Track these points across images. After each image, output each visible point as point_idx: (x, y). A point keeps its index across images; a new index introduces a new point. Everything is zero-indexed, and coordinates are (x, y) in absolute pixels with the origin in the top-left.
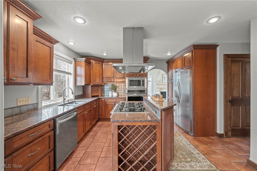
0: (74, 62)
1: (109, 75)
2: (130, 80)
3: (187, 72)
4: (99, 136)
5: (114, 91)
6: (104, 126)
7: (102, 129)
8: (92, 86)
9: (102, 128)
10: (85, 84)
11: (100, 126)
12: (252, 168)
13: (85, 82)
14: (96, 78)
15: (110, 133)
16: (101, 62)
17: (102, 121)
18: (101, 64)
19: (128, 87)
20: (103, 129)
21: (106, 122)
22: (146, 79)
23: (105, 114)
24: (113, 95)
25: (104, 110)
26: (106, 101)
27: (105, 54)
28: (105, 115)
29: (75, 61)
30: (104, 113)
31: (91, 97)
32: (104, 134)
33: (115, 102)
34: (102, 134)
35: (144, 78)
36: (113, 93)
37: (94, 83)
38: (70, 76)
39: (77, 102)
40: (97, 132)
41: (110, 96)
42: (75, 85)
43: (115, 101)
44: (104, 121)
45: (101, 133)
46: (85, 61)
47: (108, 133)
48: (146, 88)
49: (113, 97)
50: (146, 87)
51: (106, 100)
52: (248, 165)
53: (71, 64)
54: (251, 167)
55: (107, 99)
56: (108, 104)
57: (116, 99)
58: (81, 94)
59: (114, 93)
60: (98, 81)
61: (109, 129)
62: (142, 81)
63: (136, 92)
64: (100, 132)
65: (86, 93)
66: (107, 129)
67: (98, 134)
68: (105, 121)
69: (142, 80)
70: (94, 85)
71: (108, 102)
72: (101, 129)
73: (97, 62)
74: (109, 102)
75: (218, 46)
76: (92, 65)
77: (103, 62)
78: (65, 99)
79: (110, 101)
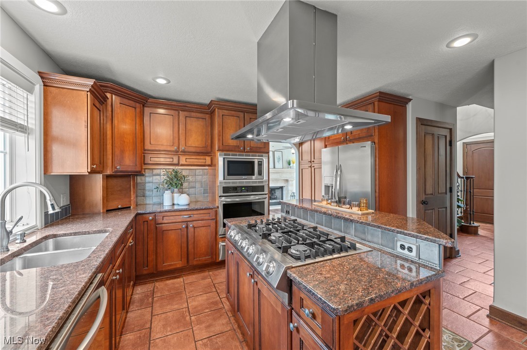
0: (42, 87)
1: (165, 144)
2: (228, 161)
3: (365, 146)
4: (164, 341)
5: (176, 190)
6: (162, 299)
7: (157, 310)
8: (107, 177)
9: (156, 306)
10: (92, 168)
11: (148, 302)
12: (500, 320)
13: (92, 164)
14: (122, 152)
15: (193, 318)
16: (137, 104)
17: (145, 283)
18: (138, 110)
19: (224, 179)
20: (164, 311)
21: (159, 285)
22: (267, 160)
23: (156, 259)
24: (175, 202)
25: (151, 247)
26: (160, 221)
27: (161, 81)
28: (156, 263)
29: (44, 85)
30: (152, 258)
31: (103, 213)
32: (178, 328)
33: (187, 222)
34: (169, 329)
35: (262, 156)
36: (176, 195)
37: (116, 168)
38: (20, 137)
39: (65, 235)
40: (148, 325)
41: (167, 204)
42: (45, 174)
43: (189, 219)
44: (153, 282)
45: (164, 326)
46: (90, 91)
47: (188, 318)
48: (266, 181)
49: (176, 207)
50: (265, 178)
51: (159, 219)
52: (493, 317)
53: (30, 91)
54: (497, 319)
55: (163, 214)
56: (165, 228)
57: (189, 213)
58: (65, 204)
59: (178, 194)
60: (128, 163)
61: (185, 305)
62: (258, 164)
63: (244, 192)
64: (157, 325)
65: (84, 200)
66: (176, 307)
67: (155, 335)
68: (156, 281)
69: (259, 162)
70: (116, 172)
71: (166, 222)
72: (155, 313)
73: (126, 101)
74: (170, 221)
75: (410, 100)
76: (109, 108)
77: (143, 106)
78: (11, 232)
79: (172, 219)
